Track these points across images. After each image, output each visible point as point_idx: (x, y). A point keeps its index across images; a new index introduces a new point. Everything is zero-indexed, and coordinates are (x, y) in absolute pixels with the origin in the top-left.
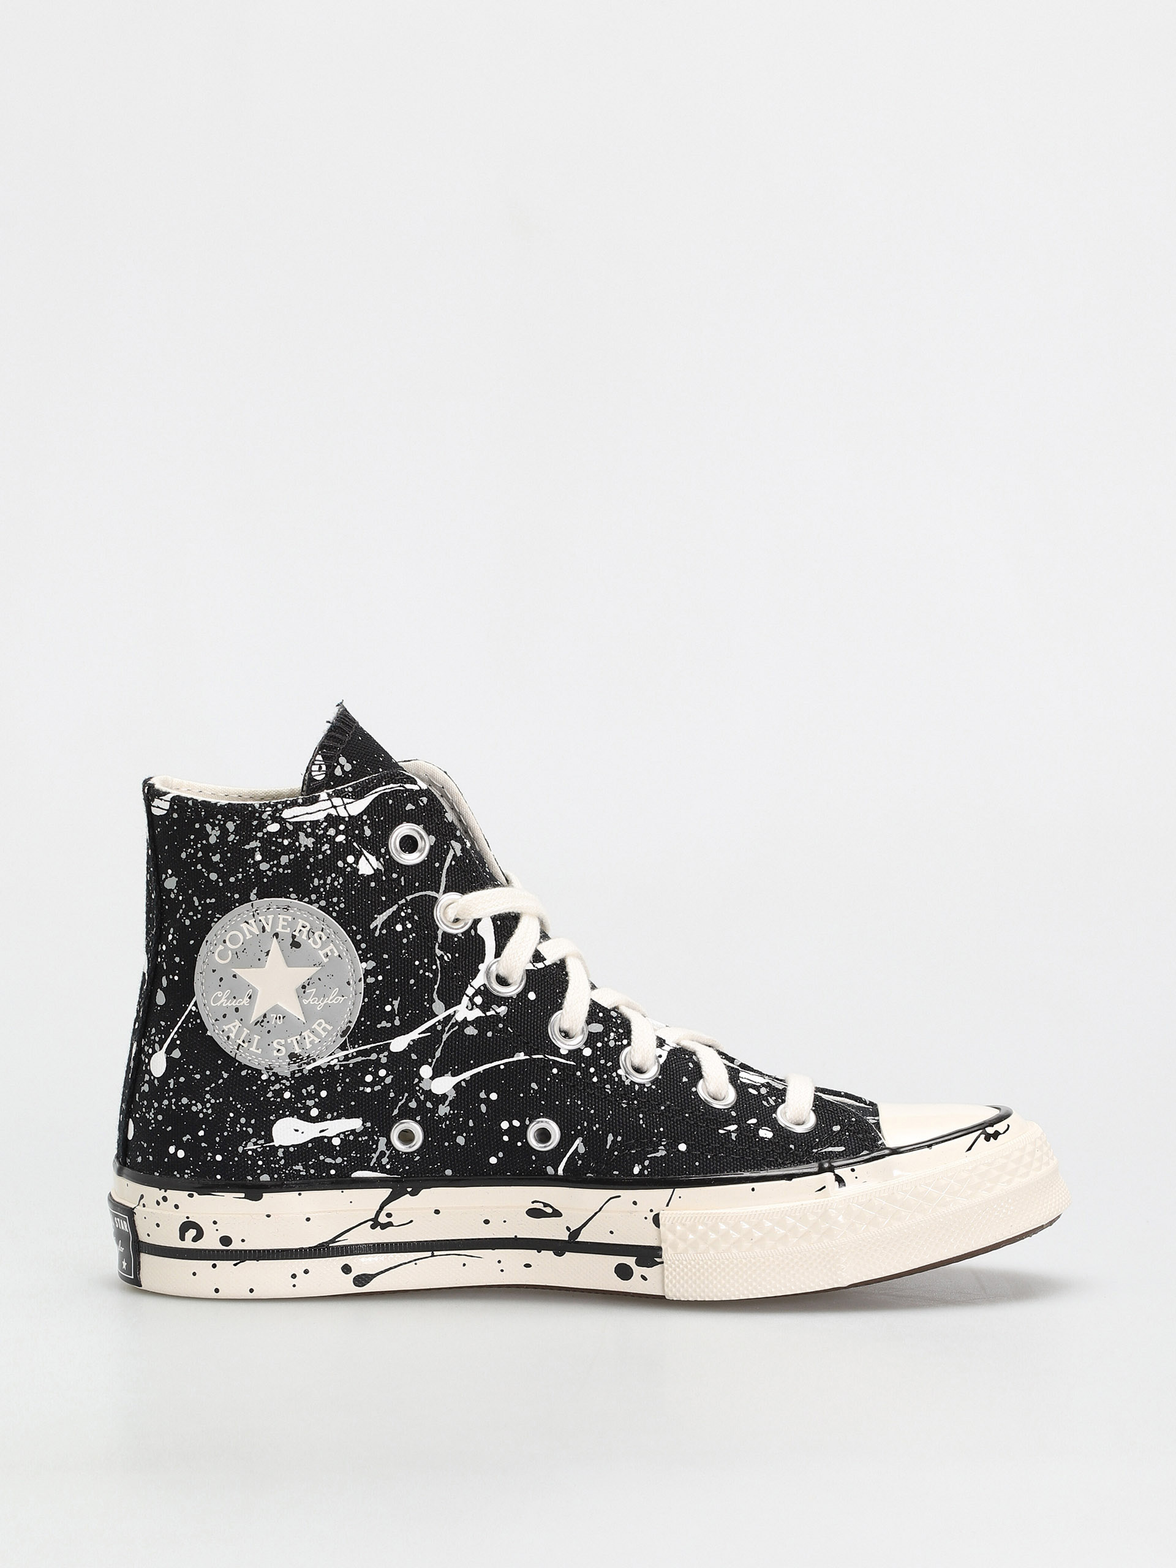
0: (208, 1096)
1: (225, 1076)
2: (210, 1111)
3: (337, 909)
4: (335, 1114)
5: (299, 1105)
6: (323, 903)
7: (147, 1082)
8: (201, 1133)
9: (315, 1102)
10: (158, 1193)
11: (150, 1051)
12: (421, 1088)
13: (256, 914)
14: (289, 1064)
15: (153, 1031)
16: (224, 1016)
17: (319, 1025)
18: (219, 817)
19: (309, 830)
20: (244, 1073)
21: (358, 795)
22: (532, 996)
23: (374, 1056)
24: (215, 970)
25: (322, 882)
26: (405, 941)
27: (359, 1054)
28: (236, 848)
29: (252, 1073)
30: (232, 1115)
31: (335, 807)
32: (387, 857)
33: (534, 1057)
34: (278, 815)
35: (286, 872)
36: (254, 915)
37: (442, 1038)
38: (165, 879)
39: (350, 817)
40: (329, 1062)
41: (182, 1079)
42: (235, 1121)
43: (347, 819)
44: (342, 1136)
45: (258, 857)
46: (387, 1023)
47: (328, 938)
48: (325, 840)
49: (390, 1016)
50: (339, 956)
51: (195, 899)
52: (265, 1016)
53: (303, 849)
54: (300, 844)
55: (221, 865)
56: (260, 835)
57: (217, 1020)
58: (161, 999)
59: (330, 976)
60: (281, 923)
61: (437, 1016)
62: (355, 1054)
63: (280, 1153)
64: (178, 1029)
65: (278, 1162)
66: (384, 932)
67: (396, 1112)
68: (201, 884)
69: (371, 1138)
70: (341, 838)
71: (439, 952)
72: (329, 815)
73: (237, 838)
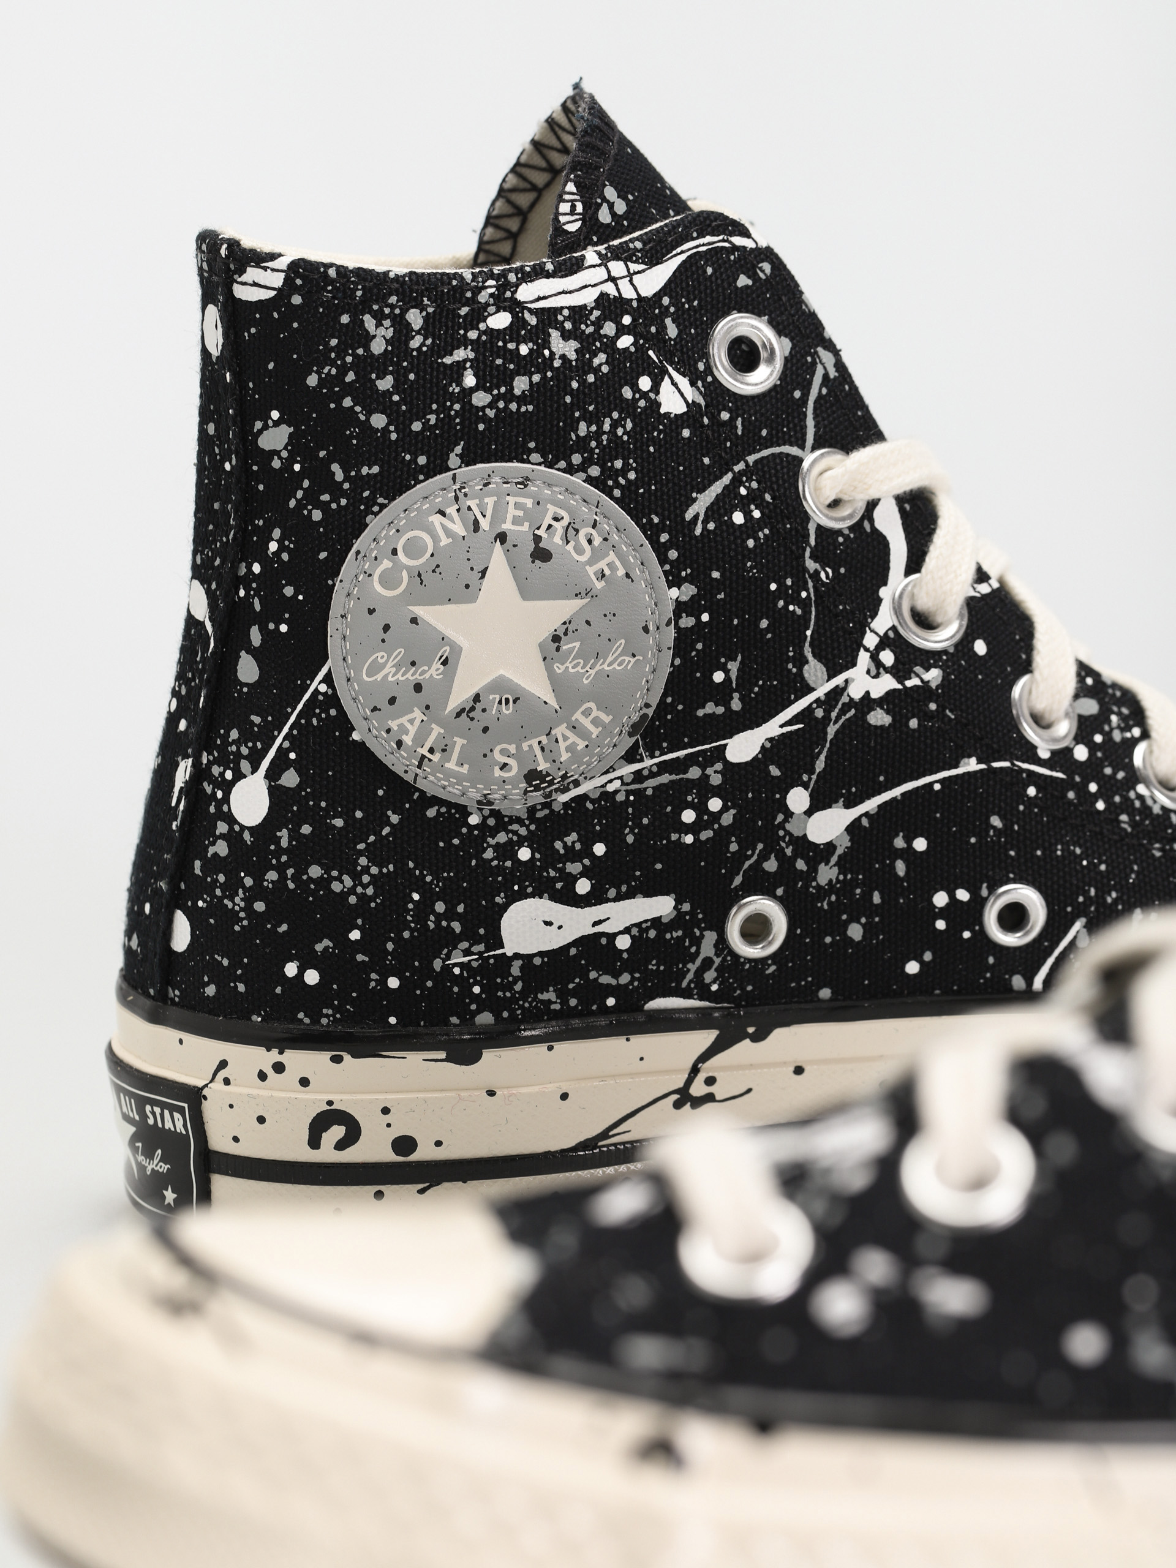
0: (363, 861)
1: (395, 819)
2: (370, 891)
3: (622, 481)
4: (624, 888)
5: (552, 873)
6: (595, 471)
7: (223, 836)
8: (355, 935)
9: (584, 866)
10: (262, 1057)
11: (229, 775)
12: (788, 833)
13: (461, 496)
14: (526, 792)
15: (234, 734)
16: (392, 701)
17: (587, 713)
18: (393, 299)
19: (568, 325)
20: (431, 813)
21: (653, 256)
22: (980, 647)
23: (694, 773)
24: (374, 610)
25: (594, 428)
26: (751, 543)
27: (663, 768)
28: (426, 361)
29: (448, 812)
30: (416, 896)
31: (612, 279)
32: (709, 379)
33: (996, 765)
34: (508, 294)
35: (523, 409)
36: (456, 498)
37: (826, 734)
38: (260, 432)
39: (640, 299)
40: (603, 786)
41: (306, 829)
42: (424, 907)
43: (635, 304)
44: (635, 931)
45: (470, 380)
46: (716, 705)
47: (606, 539)
48: (598, 344)
49: (722, 693)
50: (628, 575)
51: (335, 467)
52: (477, 698)
53: (557, 363)
54: (552, 354)
55: (396, 398)
56: (473, 335)
57: (375, 709)
58: (248, 670)
59: (610, 617)
60: (512, 512)
61: (813, 690)
62: (655, 769)
63: (515, 969)
64: (291, 728)
65: (510, 987)
66: (711, 526)
67: (738, 880)
68: (351, 437)
69: (688, 933)
70: (625, 342)
71: (811, 565)
72: (603, 296)
73: (429, 342)
